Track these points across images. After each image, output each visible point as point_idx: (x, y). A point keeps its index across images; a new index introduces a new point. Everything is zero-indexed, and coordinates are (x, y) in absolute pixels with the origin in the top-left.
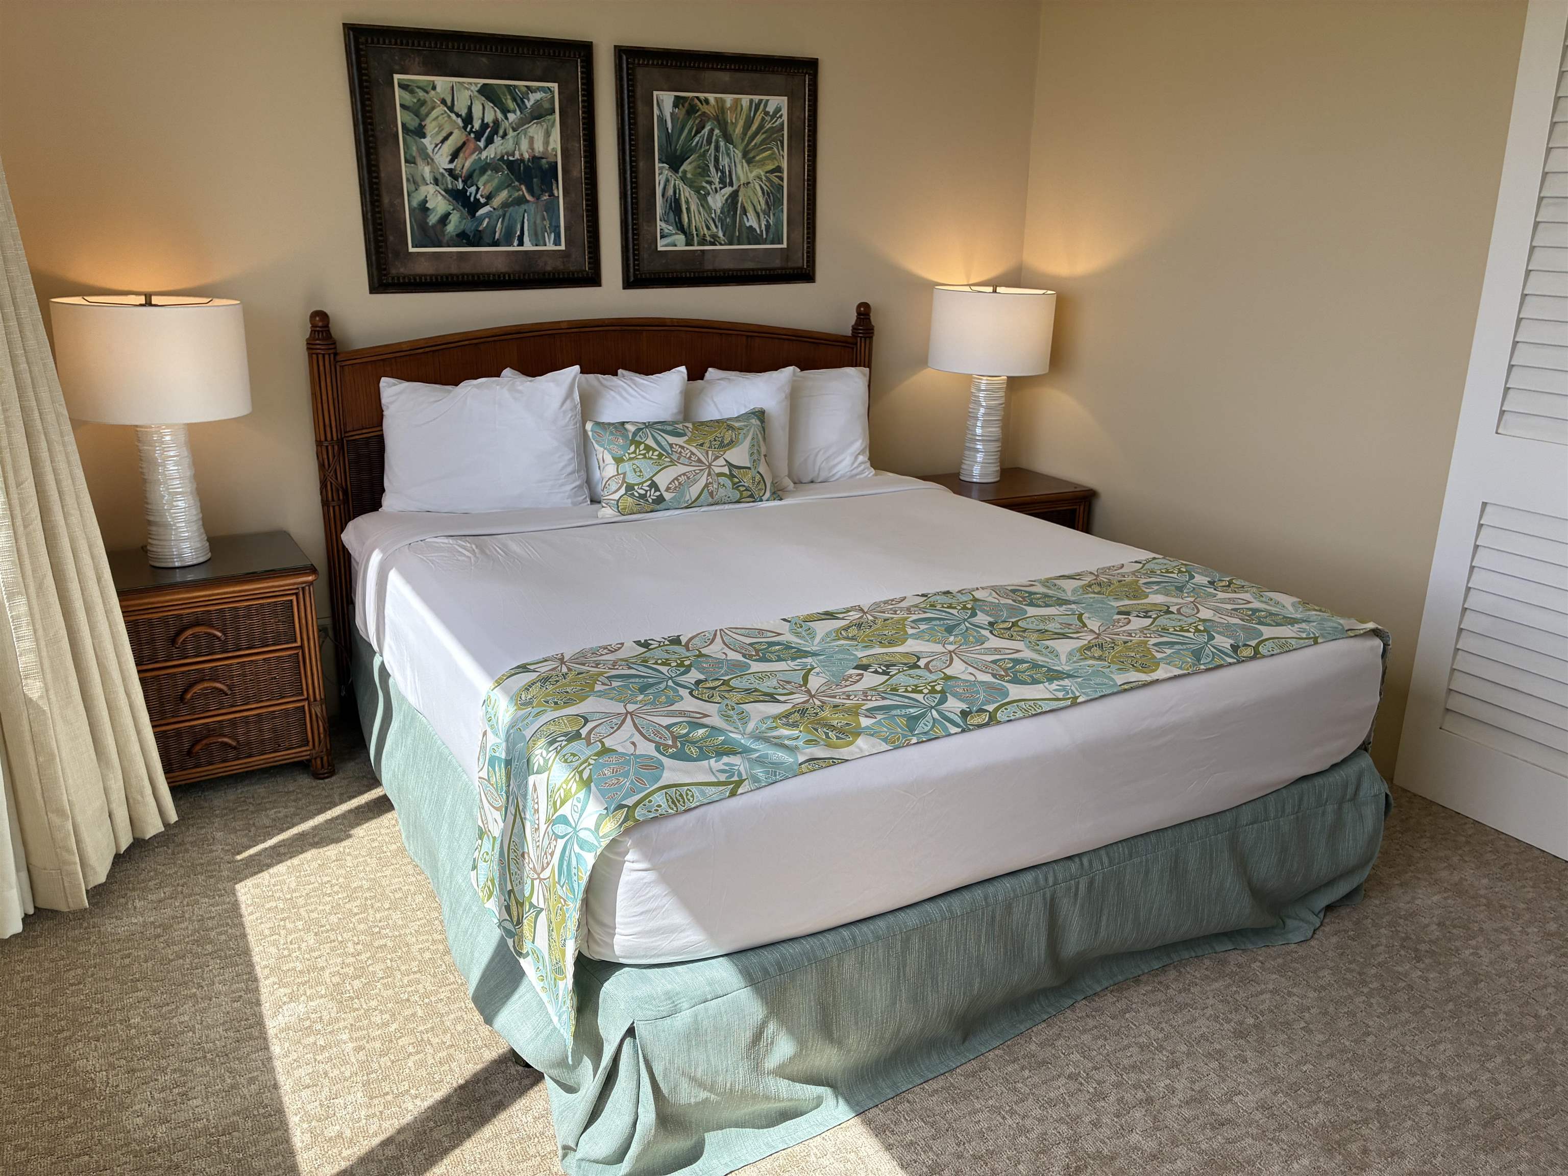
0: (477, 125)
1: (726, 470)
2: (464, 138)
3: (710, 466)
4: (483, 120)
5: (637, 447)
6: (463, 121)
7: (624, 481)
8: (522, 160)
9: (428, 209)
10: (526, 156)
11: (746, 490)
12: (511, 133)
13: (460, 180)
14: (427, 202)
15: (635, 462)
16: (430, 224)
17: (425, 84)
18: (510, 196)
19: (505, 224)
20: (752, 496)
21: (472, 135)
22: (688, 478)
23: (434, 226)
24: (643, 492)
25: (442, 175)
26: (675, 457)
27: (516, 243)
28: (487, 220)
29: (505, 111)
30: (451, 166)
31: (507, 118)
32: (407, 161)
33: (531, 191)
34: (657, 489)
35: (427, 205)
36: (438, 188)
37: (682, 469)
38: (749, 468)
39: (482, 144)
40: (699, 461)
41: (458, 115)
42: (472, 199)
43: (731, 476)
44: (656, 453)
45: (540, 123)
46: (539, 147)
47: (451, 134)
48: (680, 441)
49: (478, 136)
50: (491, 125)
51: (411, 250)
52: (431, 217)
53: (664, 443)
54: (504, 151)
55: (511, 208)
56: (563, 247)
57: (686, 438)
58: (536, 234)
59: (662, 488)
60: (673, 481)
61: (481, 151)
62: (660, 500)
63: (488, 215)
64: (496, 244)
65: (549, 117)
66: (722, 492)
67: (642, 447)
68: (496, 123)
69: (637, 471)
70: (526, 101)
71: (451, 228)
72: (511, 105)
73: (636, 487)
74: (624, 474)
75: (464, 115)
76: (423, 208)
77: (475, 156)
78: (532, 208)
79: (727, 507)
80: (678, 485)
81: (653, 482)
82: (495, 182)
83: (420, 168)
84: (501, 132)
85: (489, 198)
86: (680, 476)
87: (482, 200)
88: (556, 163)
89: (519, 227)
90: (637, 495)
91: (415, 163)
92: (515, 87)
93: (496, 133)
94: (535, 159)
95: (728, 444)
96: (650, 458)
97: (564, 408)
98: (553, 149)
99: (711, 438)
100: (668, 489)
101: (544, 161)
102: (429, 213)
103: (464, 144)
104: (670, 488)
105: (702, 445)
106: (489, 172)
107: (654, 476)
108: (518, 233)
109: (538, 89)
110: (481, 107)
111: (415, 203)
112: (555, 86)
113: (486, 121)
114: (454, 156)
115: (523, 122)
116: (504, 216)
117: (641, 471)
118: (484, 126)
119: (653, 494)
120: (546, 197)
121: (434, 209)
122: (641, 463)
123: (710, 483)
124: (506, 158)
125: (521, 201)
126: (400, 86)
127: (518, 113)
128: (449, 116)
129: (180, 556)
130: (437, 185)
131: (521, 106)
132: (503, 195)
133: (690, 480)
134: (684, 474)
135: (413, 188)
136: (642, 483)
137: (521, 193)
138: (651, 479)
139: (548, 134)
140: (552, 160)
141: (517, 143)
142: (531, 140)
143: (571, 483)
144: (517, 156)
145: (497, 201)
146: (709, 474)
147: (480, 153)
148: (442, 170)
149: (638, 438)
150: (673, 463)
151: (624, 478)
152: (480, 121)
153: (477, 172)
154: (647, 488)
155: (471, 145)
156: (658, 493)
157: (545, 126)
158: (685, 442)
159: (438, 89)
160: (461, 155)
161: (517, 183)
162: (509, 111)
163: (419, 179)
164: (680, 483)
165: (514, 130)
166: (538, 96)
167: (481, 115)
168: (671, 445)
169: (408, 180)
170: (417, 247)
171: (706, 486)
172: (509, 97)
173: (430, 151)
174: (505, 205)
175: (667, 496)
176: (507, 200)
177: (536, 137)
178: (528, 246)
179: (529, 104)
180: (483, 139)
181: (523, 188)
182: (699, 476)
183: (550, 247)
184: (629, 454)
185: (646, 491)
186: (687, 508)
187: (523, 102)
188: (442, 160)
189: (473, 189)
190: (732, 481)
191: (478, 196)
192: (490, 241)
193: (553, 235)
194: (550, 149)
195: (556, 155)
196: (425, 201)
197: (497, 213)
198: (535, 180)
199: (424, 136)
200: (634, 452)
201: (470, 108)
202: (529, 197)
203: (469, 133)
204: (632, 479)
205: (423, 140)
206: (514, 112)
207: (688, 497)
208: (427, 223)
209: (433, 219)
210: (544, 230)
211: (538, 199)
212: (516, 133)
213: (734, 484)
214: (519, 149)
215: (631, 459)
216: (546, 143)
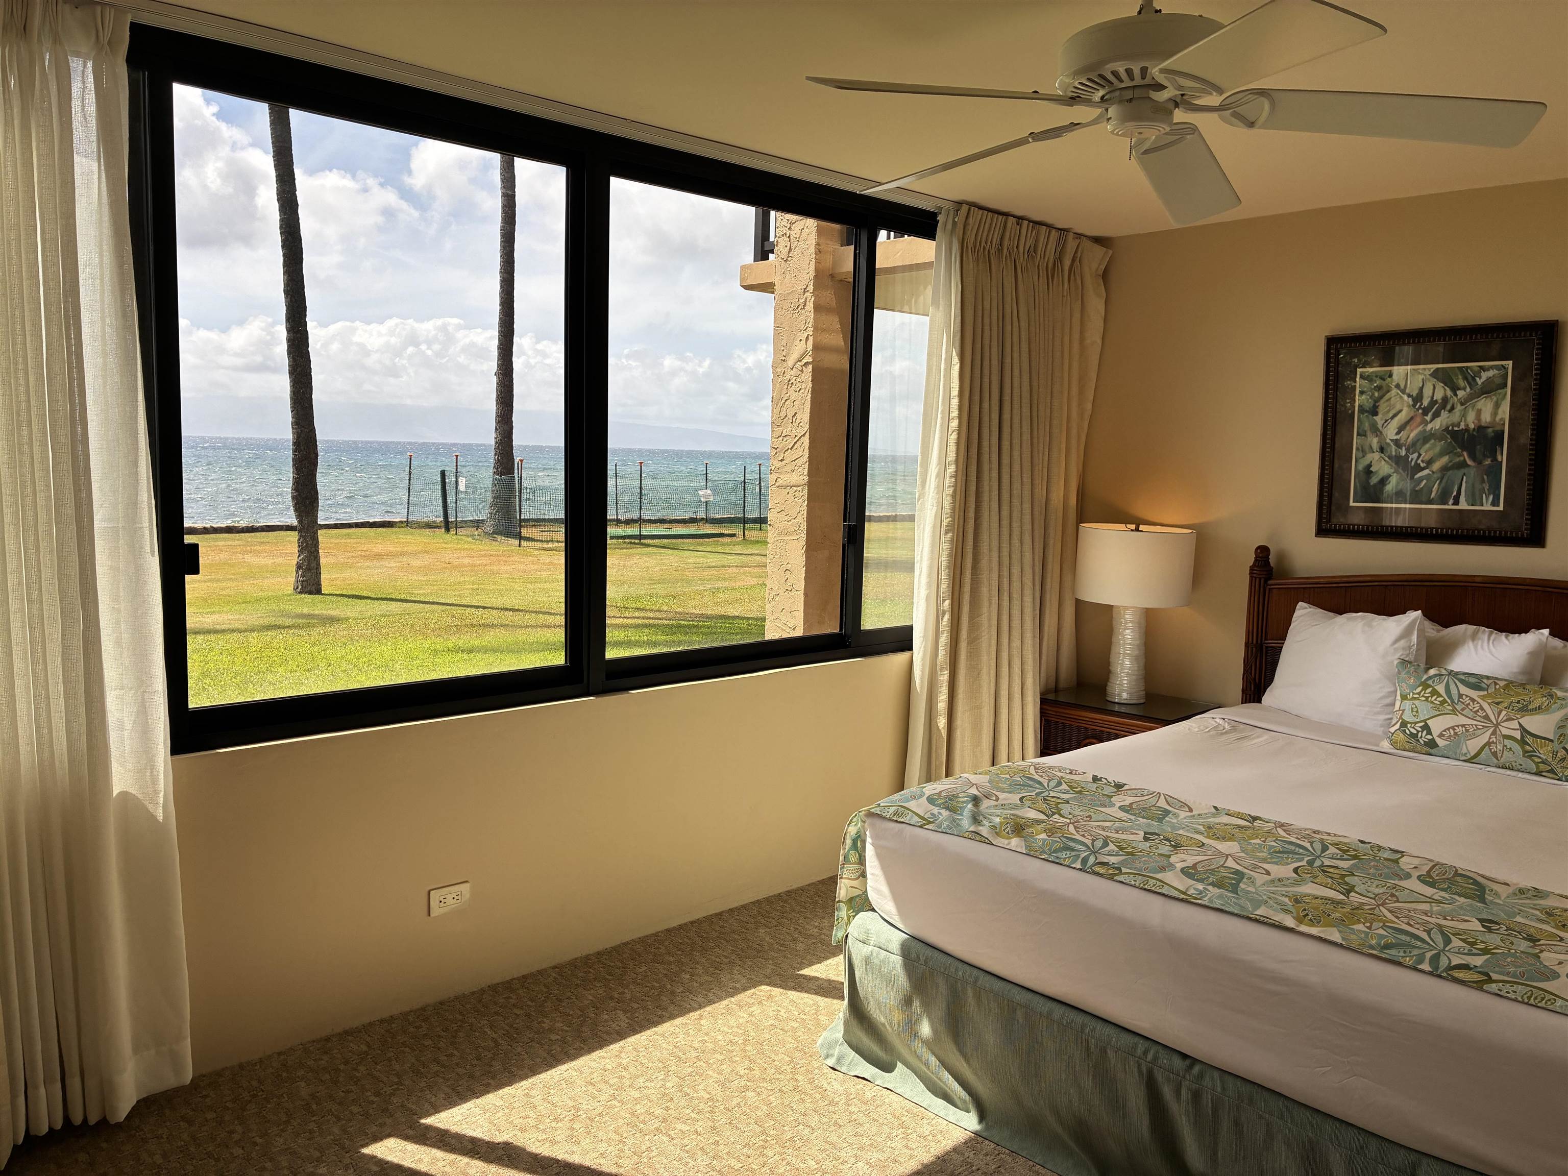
0: (1426, 402)
1: (1517, 735)
2: (1412, 414)
3: (1497, 725)
4: (1432, 398)
5: (1425, 689)
6: (1413, 400)
7: (1401, 718)
8: (1467, 430)
9: (1372, 472)
10: (1472, 426)
11: (1543, 762)
12: (1459, 407)
13: (1404, 448)
14: (1371, 466)
15: (1417, 702)
16: (1372, 484)
17: (1383, 373)
18: (1450, 462)
19: (1443, 484)
20: (1552, 771)
21: (1420, 411)
22: (1467, 731)
23: (1375, 485)
24: (1414, 732)
25: (1388, 444)
26: (1459, 707)
27: (1451, 502)
28: (1425, 482)
29: (1455, 389)
30: (1398, 437)
31: (1456, 395)
32: (1358, 434)
33: (1473, 456)
34: (1429, 732)
35: (1371, 469)
36: (1383, 455)
37: (1462, 720)
38: (1552, 741)
39: (1428, 418)
40: (1487, 717)
41: (1409, 396)
42: (1413, 463)
43: (1523, 742)
44: (1440, 699)
45: (1490, 396)
46: (1486, 418)
47: (1400, 411)
48: (1474, 694)
49: (1426, 411)
50: (1440, 401)
51: (1352, 504)
52: (1373, 478)
53: (1454, 691)
54: (1450, 423)
55: (1451, 472)
56: (1501, 508)
57: (1482, 693)
58: (1473, 495)
59: (1436, 732)
60: (1448, 729)
61: (1426, 423)
62: (1432, 744)
63: (1427, 477)
64: (1430, 502)
65: (1500, 391)
66: (1507, 757)
67: (1429, 690)
68: (1445, 400)
69: (1415, 711)
70: (1477, 379)
71: (1390, 487)
72: (1461, 383)
73: (1409, 725)
74: (1403, 711)
75: (1414, 395)
76: (1368, 471)
77: (1420, 428)
78: (1472, 472)
79: (1520, 775)
80: (1455, 735)
81: (1426, 724)
82: (1437, 449)
83: (1369, 439)
84: (1449, 407)
85: (1429, 463)
86: (1458, 726)
87: (1422, 465)
88: (1503, 432)
89: (1456, 488)
90: (1408, 732)
91: (1365, 435)
92: (1467, 368)
93: (1444, 408)
94: (1481, 429)
95: (1532, 710)
96: (1432, 702)
97: (1396, 646)
98: (1502, 419)
99: (1515, 699)
100: (1441, 735)
101: (1490, 430)
102: (1372, 475)
103: (1412, 418)
104: (1444, 735)
105: (1498, 703)
106: (1433, 441)
107: (1429, 719)
108: (1455, 493)
109: (1492, 367)
110: (1432, 387)
111: (1360, 467)
112: (1509, 364)
113: (1435, 399)
114: (1400, 429)
115: (1470, 398)
116: (1442, 479)
117: (1417, 712)
118: (1433, 402)
119: (1424, 737)
120: (1488, 462)
121: (1376, 472)
122: (1421, 705)
123: (1493, 742)
124: (1450, 428)
125: (1464, 465)
126: (1361, 377)
127: (1468, 389)
128: (1401, 397)
129: (1120, 696)
130: (1382, 452)
131: (1471, 381)
132: (1445, 460)
133: (1469, 733)
134: (1463, 726)
135: (1361, 454)
136: (1416, 723)
137: (1462, 458)
138: (1425, 721)
139: (1497, 406)
140: (1498, 428)
141: (1464, 416)
142: (1479, 412)
143: (1386, 714)
144: (1462, 426)
145: (1437, 466)
146: (1494, 733)
147: (1426, 425)
148: (1388, 441)
149: (1430, 682)
150: (1454, 712)
151: (1402, 714)
152: (1429, 399)
153: (1420, 442)
154: (1420, 729)
155: (1418, 420)
156: (1429, 737)
157: (1495, 399)
158: (1479, 696)
159: (1395, 377)
160: (1408, 428)
161: (1459, 450)
162: (1459, 389)
163: (1367, 448)
164: (1456, 734)
165: (1462, 404)
166: (1491, 373)
167: (1431, 394)
168: (1460, 696)
169: (1357, 449)
170: (1357, 502)
171: (1488, 744)
172: (1460, 377)
173: (1380, 426)
174: (1445, 469)
175: (1440, 742)
176: (1447, 464)
177: (1484, 409)
178: (1463, 505)
179: (1479, 381)
180: (1430, 414)
181: (1465, 454)
182: (1480, 732)
183: (1487, 507)
184: (1414, 694)
185: (1418, 732)
186: (1464, 761)
187: (1474, 380)
188: (1390, 432)
189: (1415, 455)
190: (1523, 748)
191: (1419, 461)
192: (1424, 500)
193: (1491, 497)
194: (1497, 419)
195: (1504, 424)
196: (1370, 466)
197: (1435, 476)
198: (1478, 447)
199: (1376, 414)
200: (1419, 693)
201: (1421, 389)
202: (1469, 462)
203: (1418, 410)
204: (1408, 717)
205: (1375, 417)
206: (1464, 389)
207: (1464, 751)
208: (1369, 483)
209: (1374, 480)
210: (1483, 491)
211: (1480, 463)
212: (1463, 407)
213: (1525, 752)
214: (1465, 420)
215: (1414, 698)
216: (1495, 414)
